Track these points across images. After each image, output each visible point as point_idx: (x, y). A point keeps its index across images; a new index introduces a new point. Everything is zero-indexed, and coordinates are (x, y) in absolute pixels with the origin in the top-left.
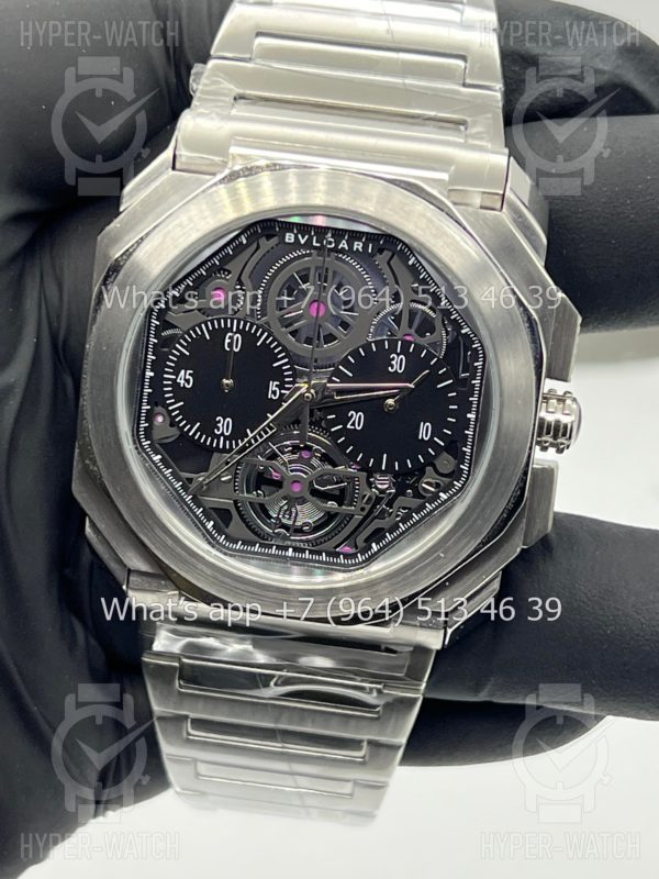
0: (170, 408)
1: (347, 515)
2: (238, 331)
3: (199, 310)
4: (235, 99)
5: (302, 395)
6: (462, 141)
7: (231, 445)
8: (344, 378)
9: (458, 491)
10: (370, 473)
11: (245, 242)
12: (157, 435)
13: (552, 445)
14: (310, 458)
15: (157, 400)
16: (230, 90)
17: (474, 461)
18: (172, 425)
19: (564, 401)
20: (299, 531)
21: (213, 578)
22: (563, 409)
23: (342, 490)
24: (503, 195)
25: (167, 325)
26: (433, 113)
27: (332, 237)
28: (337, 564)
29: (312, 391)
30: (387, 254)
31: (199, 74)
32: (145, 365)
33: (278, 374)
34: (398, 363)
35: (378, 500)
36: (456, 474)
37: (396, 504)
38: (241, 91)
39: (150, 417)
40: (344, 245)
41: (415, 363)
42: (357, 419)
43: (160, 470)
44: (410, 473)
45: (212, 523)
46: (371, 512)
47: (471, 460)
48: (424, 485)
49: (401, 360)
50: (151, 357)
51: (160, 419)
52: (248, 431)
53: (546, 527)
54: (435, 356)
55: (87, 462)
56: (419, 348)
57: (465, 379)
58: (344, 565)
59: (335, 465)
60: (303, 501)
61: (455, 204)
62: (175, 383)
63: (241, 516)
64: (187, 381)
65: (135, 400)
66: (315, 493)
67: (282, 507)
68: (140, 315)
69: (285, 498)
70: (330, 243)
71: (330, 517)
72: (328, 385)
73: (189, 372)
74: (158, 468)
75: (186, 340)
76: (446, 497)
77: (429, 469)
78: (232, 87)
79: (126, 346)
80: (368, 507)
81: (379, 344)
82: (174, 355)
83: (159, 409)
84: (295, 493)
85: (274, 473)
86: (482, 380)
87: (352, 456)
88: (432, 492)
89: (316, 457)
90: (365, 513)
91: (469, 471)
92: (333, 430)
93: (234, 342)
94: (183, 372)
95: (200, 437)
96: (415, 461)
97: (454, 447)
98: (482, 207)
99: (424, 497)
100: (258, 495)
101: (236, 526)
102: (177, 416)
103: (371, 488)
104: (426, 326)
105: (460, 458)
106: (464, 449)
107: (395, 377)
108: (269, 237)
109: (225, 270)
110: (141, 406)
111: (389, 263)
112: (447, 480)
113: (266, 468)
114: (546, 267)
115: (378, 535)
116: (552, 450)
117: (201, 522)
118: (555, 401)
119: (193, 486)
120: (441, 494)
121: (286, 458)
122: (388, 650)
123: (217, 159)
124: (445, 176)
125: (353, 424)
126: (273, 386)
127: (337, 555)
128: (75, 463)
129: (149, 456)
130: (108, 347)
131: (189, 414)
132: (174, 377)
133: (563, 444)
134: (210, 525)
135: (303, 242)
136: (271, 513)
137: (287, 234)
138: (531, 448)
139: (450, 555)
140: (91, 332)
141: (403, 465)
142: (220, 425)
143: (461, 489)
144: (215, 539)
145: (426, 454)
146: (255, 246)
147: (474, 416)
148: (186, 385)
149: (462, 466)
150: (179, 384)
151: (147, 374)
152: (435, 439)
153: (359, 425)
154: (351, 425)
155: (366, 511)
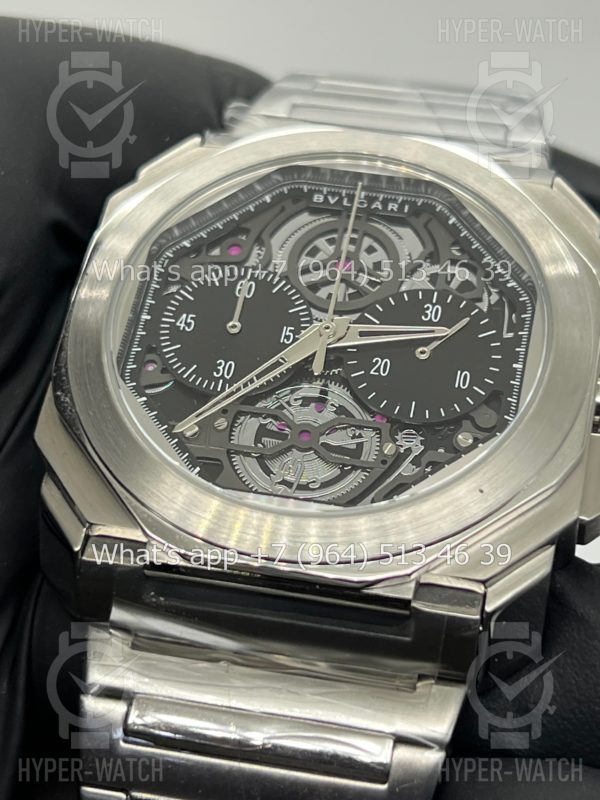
0: (164, 350)
12: (145, 381)
15: (151, 344)
18: (163, 371)
32: (142, 308)
42: (382, 366)
47: (516, 411)
49: (438, 309)
50: (150, 302)
51: (151, 368)
54: (477, 307)
62: (173, 327)
64: (189, 325)
73: (191, 316)
75: (192, 287)
77: (467, 423)
81: (413, 293)
82: (177, 300)
83: (153, 357)
86: (529, 332)
90: (386, 467)
92: (353, 376)
93: (246, 289)
94: (184, 316)
95: (195, 380)
96: (450, 409)
97: (496, 399)
102: (171, 358)
105: (503, 409)
106: (510, 399)
110: (131, 347)
112: (487, 435)
125: (378, 370)
126: (286, 332)
132: (173, 321)
141: (435, 414)
142: (220, 368)
145: (463, 404)
147: (521, 366)
148: (187, 328)
149: (506, 416)
150: (179, 327)
151: (142, 317)
152: (475, 388)
153: (384, 372)
154: (375, 371)
155: (388, 464)
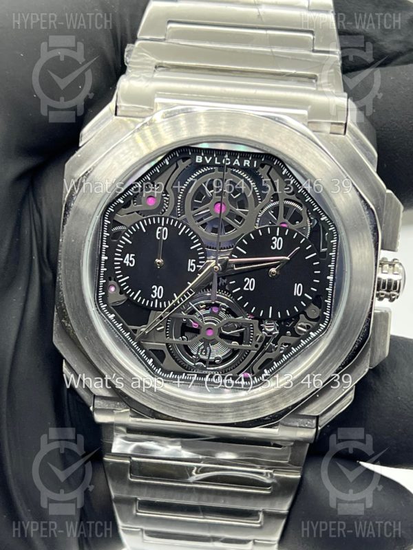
0: (120, 281)
1: (246, 350)
2: (165, 226)
3: (138, 212)
4: (156, 67)
5: (212, 268)
6: (314, 89)
7: (163, 305)
8: (240, 255)
9: (323, 331)
10: (261, 320)
11: (168, 163)
12: (111, 300)
13: (386, 296)
14: (219, 312)
15: (110, 275)
16: (152, 61)
17: (334, 309)
18: (121, 293)
19: (394, 265)
20: (212, 363)
21: (155, 398)
22: (393, 271)
23: (242, 333)
24: (346, 124)
25: (117, 224)
26: (293, 72)
27: (228, 157)
29: (219, 265)
30: (267, 168)
31: (130, 51)
32: (101, 251)
33: (194, 254)
34: (277, 243)
35: (267, 339)
36: (321, 319)
37: (279, 342)
38: (160, 61)
39: (106, 288)
40: (237, 162)
41: (289, 243)
42: (250, 284)
43: (114, 325)
44: (287, 320)
45: (152, 360)
46: (262, 348)
47: (331, 308)
48: (299, 328)
49: (280, 241)
50: (105, 246)
51: (113, 289)
52: (175, 294)
53: (384, 353)
54: (304, 237)
55: (63, 321)
56: (292, 232)
57: (325, 252)
59: (236, 316)
60: (214, 342)
61: (314, 131)
62: (122, 264)
63: (172, 355)
64: (131, 262)
65: (95, 276)
66: (222, 336)
67: (199, 347)
68: (97, 218)
69: (201, 341)
70: (228, 162)
71: (234, 352)
72: (230, 260)
73: (132, 255)
74: (112, 323)
75: (129, 233)
76: (314, 335)
77: (302, 316)
78: (153, 59)
79: (87, 239)
80: (260, 345)
81: (264, 230)
82: (121, 244)
83: (112, 282)
84: (209, 336)
85: (193, 323)
86: (336, 252)
87: (248, 310)
88: (305, 332)
89: (223, 311)
90: (258, 349)
91: (330, 316)
92: (233, 291)
93: (162, 233)
94: (128, 255)
95: (141, 300)
96: (292, 311)
97: (319, 300)
98: (331, 133)
99: (298, 336)
100: (183, 339)
101: (169, 362)
102: (125, 286)
103: (262, 331)
104: (297, 217)
105: (322, 306)
106: (326, 301)
107: (276, 253)
108: (184, 159)
110: (99, 280)
111: (268, 174)
112: (315, 323)
113: (188, 319)
114: (378, 172)
115: (268, 364)
116: (386, 300)
117: (144, 360)
118: (387, 265)
119: (137, 335)
120: (311, 333)
121: (202, 312)
122: (275, 445)
123: (147, 107)
124: (305, 112)
125: (248, 287)
126: (191, 262)
128: (54, 322)
129: (106, 315)
130: (75, 240)
131: (133, 285)
132: (122, 259)
133: (394, 295)
134: (150, 362)
135: (208, 162)
136: (192, 351)
137: (197, 157)
138: (373, 299)
140: (63, 230)
141: (283, 314)
142: (155, 291)
143: (325, 329)
144: (154, 371)
145: (300, 307)
146: (175, 166)
147: (332, 278)
148: (130, 264)
149: (325, 313)
150: (125, 264)
151: (103, 258)
152: (306, 295)
153: (252, 288)
154: (247, 287)
155: (259, 347)
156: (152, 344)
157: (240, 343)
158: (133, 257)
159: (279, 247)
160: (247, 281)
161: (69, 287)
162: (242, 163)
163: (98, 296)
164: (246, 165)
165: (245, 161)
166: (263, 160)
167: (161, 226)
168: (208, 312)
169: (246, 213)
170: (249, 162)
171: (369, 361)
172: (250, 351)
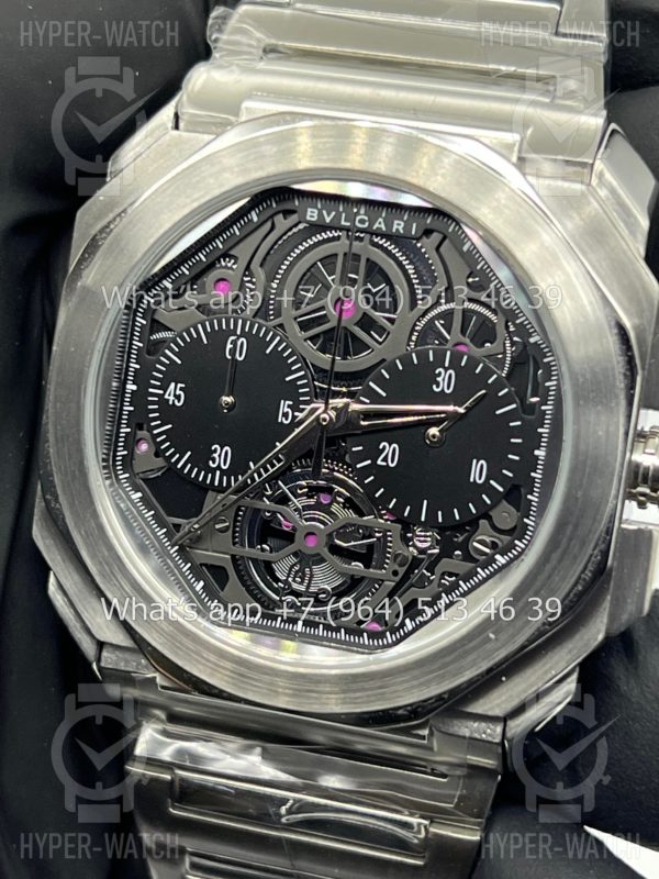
0: (155, 432)
1: (375, 580)
2: (243, 334)
3: (197, 307)
5: (319, 417)
7: (228, 480)
8: (375, 398)
9: (521, 553)
10: (407, 525)
11: (255, 219)
12: (139, 467)
14: (330, 504)
15: (139, 421)
18: (157, 455)
23: (370, 547)
24: (592, 166)
25: (156, 325)
27: (365, 214)
28: (359, 645)
29: (331, 412)
30: (436, 237)
32: (127, 375)
33: (292, 392)
34: (445, 380)
35: (416, 563)
36: (518, 531)
37: (439, 569)
39: (131, 443)
40: (380, 224)
41: (467, 380)
42: (390, 453)
43: (139, 512)
44: (459, 527)
45: (202, 583)
46: (406, 578)
47: (538, 512)
48: (475, 544)
49: (450, 376)
50: (134, 366)
51: (144, 447)
52: (250, 462)
53: (640, 608)
54: (495, 373)
55: (48, 497)
56: (473, 362)
57: (535, 404)
58: (368, 647)
59: (361, 514)
60: (319, 560)
62: (162, 401)
63: (241, 578)
64: (178, 397)
66: (335, 550)
67: (292, 567)
69: (295, 554)
70: (362, 221)
71: (353, 582)
73: (180, 385)
74: (137, 508)
75: (177, 345)
76: (504, 561)
77: (483, 522)
80: (402, 571)
81: (423, 356)
82: (162, 364)
83: (143, 433)
84: (308, 548)
85: (284, 522)
86: (554, 405)
87: (384, 502)
88: (486, 554)
89: (338, 503)
90: (397, 579)
91: (535, 527)
92: (359, 466)
93: (236, 349)
94: (173, 385)
95: (191, 471)
96: (464, 511)
97: (515, 494)
99: (476, 561)
100: (263, 550)
101: (233, 589)
102: (163, 442)
103: (408, 546)
104: (484, 333)
105: (523, 508)
106: (529, 497)
108: (287, 213)
109: (231, 257)
110: (119, 428)
111: (437, 250)
112: (506, 538)
113: (274, 513)
117: (188, 582)
118: (656, 440)
119: (180, 535)
120: (498, 557)
121: (298, 503)
122: (437, 773)
125: (385, 459)
126: (285, 406)
127: (360, 633)
129: (126, 493)
130: (76, 348)
131: (178, 440)
132: (161, 392)
134: (199, 586)
135: (328, 220)
136: (278, 575)
137: (309, 210)
139: (503, 637)
141: (448, 515)
142: (216, 455)
143: (524, 550)
144: (204, 604)
145: (479, 503)
146: (269, 225)
147: (544, 453)
148: (176, 402)
149: (526, 520)
150: (168, 400)
151: (128, 386)
152: (492, 482)
153: (392, 462)
154: (382, 461)
155: (400, 576)
156: (206, 554)
157: (367, 566)
158: (181, 389)
159: (448, 388)
160: (384, 447)
161: (59, 433)
162: (389, 224)
163: (115, 456)
164: (397, 230)
165: (396, 222)
166: (429, 221)
167: (235, 334)
168: (312, 502)
169: (392, 321)
170: (402, 224)
171: (605, 620)
172: (383, 581)
